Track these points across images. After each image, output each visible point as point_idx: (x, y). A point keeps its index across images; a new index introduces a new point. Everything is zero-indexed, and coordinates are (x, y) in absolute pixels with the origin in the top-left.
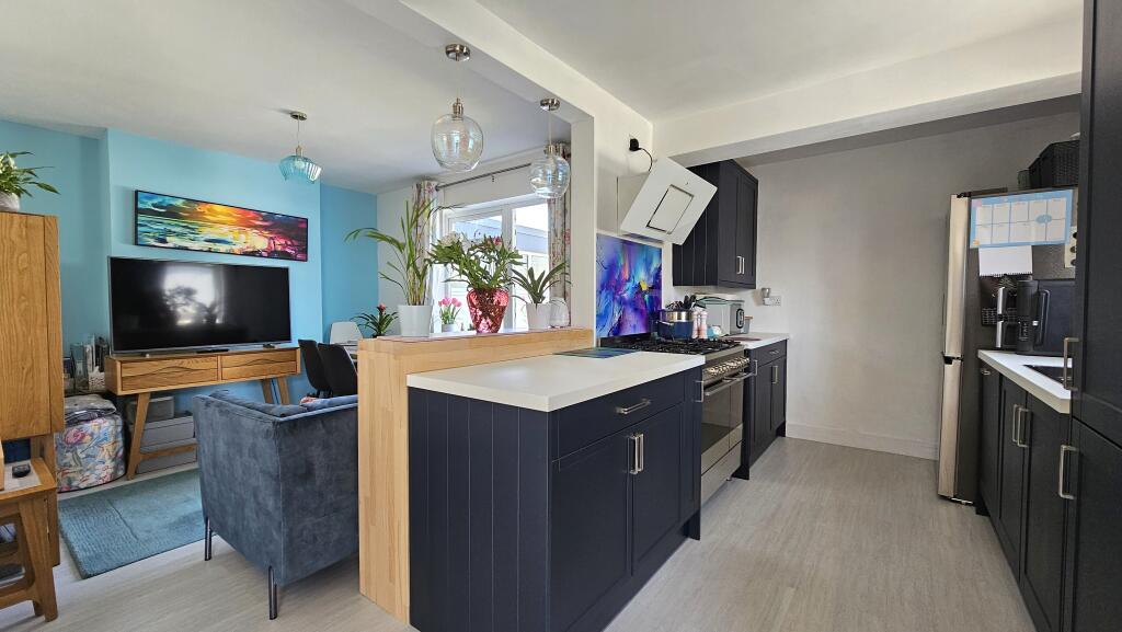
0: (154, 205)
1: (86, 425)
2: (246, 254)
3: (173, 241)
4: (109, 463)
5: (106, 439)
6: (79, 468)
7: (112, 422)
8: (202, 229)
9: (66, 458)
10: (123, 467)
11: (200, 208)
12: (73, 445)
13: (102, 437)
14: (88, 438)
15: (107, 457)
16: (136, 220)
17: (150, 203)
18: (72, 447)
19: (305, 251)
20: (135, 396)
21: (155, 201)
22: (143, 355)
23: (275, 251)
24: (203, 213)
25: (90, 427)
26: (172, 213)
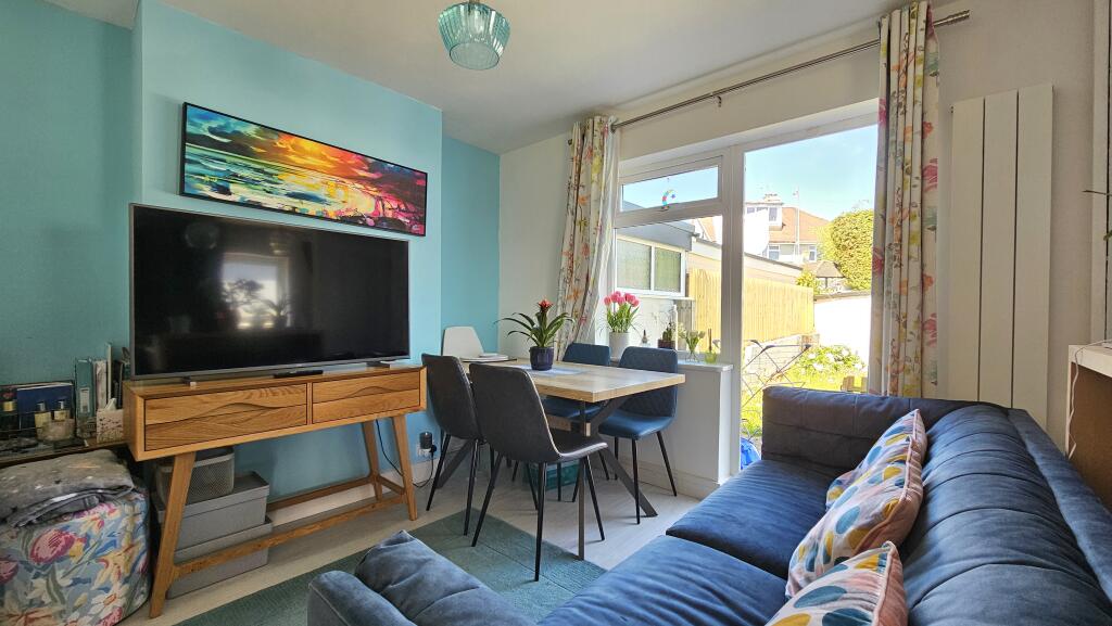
0: (212, 131)
1: (77, 520)
2: (344, 220)
3: (239, 192)
4: (119, 589)
5: (113, 543)
6: (59, 607)
7: (127, 508)
8: (283, 176)
9: (33, 588)
10: (144, 589)
11: (282, 143)
12: (49, 562)
13: (106, 540)
14: (77, 546)
15: (113, 578)
16: (183, 152)
17: (206, 125)
18: (47, 567)
19: (422, 221)
20: (169, 461)
21: (214, 124)
22: (186, 381)
23: (384, 219)
24: (285, 151)
25: (83, 524)
26: (238, 146)
